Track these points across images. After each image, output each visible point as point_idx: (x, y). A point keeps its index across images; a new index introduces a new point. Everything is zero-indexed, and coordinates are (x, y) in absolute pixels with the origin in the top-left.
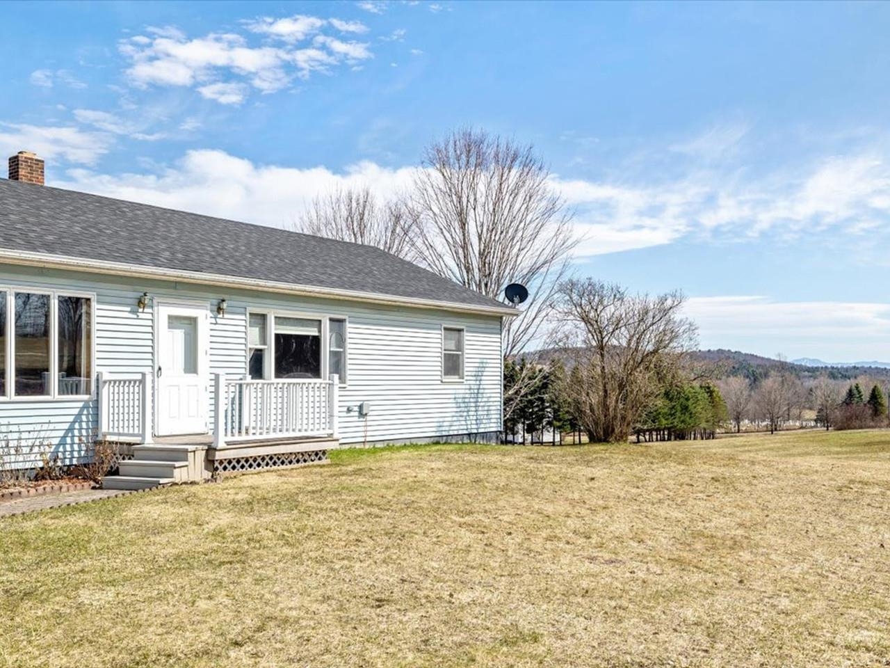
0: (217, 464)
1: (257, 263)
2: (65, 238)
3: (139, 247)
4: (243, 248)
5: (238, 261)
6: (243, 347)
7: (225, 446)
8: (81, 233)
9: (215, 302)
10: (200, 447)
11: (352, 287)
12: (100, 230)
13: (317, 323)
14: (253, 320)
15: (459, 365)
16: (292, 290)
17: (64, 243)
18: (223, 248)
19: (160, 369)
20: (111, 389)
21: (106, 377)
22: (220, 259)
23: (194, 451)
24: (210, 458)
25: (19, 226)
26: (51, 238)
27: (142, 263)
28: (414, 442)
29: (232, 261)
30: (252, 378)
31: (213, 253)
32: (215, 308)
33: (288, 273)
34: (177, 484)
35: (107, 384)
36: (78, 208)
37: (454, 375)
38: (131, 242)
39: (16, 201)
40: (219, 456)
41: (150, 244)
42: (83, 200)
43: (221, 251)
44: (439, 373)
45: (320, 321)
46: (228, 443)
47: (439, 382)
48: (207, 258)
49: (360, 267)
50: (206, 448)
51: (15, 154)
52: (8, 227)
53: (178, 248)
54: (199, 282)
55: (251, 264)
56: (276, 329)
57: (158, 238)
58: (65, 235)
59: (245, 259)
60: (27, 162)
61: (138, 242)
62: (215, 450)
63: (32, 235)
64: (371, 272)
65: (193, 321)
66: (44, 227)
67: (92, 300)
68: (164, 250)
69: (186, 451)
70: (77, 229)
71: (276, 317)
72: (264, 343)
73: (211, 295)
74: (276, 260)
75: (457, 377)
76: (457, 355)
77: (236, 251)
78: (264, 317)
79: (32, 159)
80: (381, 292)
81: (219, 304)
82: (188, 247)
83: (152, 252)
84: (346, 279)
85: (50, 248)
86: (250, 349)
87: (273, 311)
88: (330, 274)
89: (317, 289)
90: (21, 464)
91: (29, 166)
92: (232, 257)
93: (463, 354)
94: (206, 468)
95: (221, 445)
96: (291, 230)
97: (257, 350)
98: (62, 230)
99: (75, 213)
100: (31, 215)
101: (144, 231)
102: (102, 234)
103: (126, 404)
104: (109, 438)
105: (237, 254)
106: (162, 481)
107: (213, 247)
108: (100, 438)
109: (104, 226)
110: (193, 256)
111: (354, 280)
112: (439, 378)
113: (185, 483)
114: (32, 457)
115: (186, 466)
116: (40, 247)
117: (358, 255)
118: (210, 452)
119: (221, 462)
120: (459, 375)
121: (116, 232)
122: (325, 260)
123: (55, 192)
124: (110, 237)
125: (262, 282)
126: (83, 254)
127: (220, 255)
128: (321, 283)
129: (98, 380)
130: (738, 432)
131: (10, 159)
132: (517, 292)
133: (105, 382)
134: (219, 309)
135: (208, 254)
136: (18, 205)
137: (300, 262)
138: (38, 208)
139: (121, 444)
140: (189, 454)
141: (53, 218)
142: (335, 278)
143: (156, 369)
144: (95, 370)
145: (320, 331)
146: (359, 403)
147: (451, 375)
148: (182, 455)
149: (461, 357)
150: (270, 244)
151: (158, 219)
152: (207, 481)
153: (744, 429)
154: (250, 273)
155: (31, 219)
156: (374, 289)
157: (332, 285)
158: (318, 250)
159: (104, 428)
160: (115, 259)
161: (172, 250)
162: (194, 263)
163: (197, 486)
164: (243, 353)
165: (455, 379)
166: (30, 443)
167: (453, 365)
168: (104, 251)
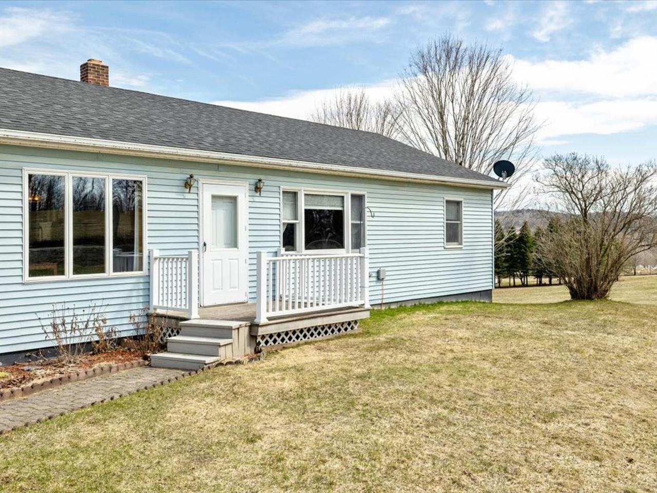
0: (259, 339)
1: (287, 146)
2: (119, 126)
3: (185, 134)
4: (274, 134)
5: (271, 145)
6: (277, 222)
7: (267, 321)
8: (134, 122)
9: (253, 182)
10: (243, 323)
11: (370, 167)
12: (152, 120)
13: (339, 199)
14: (285, 198)
15: (458, 233)
16: (320, 169)
17: (117, 130)
18: (257, 134)
19: (205, 245)
20: (161, 264)
21: (156, 254)
22: (256, 144)
23: (238, 329)
24: (253, 334)
25: (79, 116)
26: (106, 126)
27: (188, 147)
28: (422, 302)
29: (267, 145)
30: (286, 250)
31: (250, 139)
32: (253, 187)
33: (315, 154)
34: (221, 364)
35: (158, 260)
36: (134, 103)
37: (454, 242)
38: (178, 129)
39: (81, 97)
40: (261, 331)
41: (195, 131)
42: (139, 97)
43: (255, 137)
44: (442, 240)
45: (343, 197)
46: (270, 319)
47: (442, 248)
48: (245, 142)
49: (371, 149)
50: (248, 323)
51: (86, 62)
52: (69, 117)
53: (220, 134)
54: (238, 163)
55: (282, 147)
56: (305, 205)
57: (203, 126)
58: (120, 123)
59: (277, 143)
60: (95, 68)
61: (184, 130)
62: (258, 326)
63: (89, 123)
64: (381, 153)
65: (234, 199)
66: (101, 117)
67: (144, 183)
68: (207, 136)
69: (230, 329)
70: (131, 119)
71: (305, 195)
72: (296, 218)
73: (248, 176)
74: (303, 144)
75: (456, 243)
76: (457, 224)
77: (269, 137)
78: (295, 194)
79: (98, 65)
80: (395, 170)
81: (256, 184)
82: (228, 133)
83: (196, 137)
84: (363, 159)
85: (104, 135)
86: (284, 224)
87: (303, 188)
88: (349, 155)
89: (342, 168)
90: (77, 339)
91: (97, 71)
92: (266, 141)
93: (461, 223)
94: (250, 345)
95: (263, 320)
96: (309, 121)
97: (289, 224)
98: (118, 119)
99: (131, 107)
100: (93, 107)
101: (190, 120)
102: (155, 123)
103: (174, 278)
104: (159, 311)
105: (270, 139)
106: (208, 360)
107: (249, 134)
108: (152, 311)
109: (155, 117)
110: (233, 141)
111: (370, 160)
112: (442, 245)
113: (230, 363)
114: (88, 332)
115: (231, 343)
116: (95, 134)
117: (367, 140)
118: (253, 328)
119: (263, 337)
120: (458, 241)
121: (166, 121)
122: (342, 144)
123: (116, 91)
124: (160, 125)
125: (294, 163)
126: (134, 140)
127: (255, 140)
128: (344, 163)
129: (149, 256)
130: (635, 274)
131: (81, 66)
132: (505, 168)
133: (156, 259)
134: (257, 189)
135: (245, 139)
136: (81, 100)
137: (324, 146)
138: (99, 103)
139: (170, 317)
140: (233, 331)
141: (112, 110)
142: (354, 159)
143: (201, 244)
144: (146, 247)
145: (343, 207)
146: (376, 270)
147: (452, 242)
148: (226, 332)
149: (459, 226)
150: (295, 131)
151: (201, 112)
152: (251, 360)
153: (639, 272)
154: (282, 155)
155: (91, 111)
156: (388, 168)
157: (353, 164)
158: (334, 136)
159: (155, 302)
160: (163, 143)
161: (213, 136)
162: (233, 147)
163: (241, 366)
164: (277, 228)
165: (454, 245)
166: (85, 318)
167: (453, 234)
168: (154, 137)
